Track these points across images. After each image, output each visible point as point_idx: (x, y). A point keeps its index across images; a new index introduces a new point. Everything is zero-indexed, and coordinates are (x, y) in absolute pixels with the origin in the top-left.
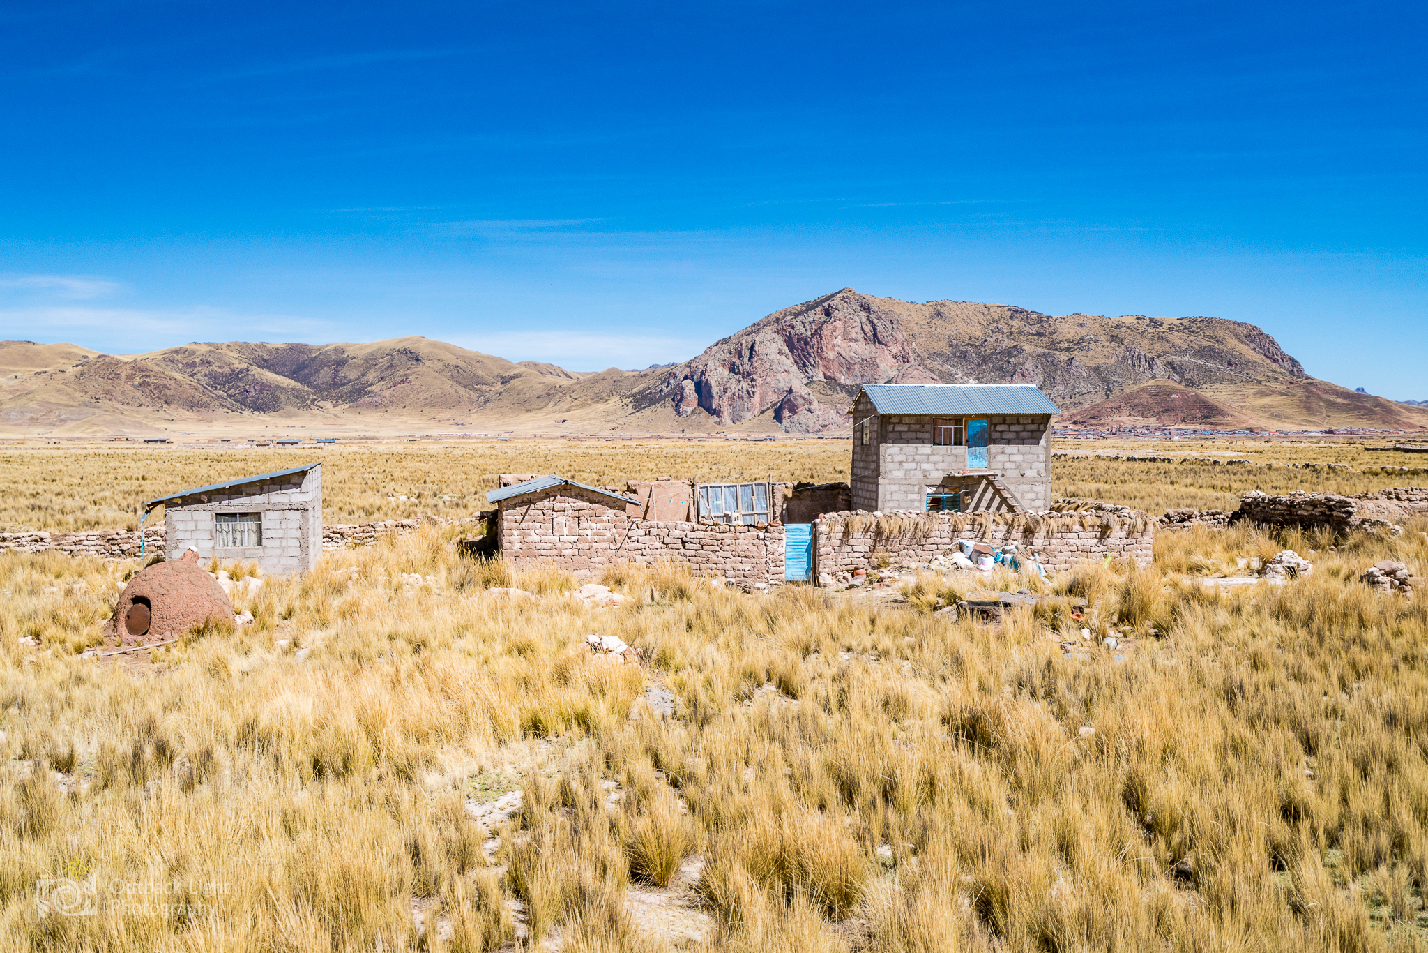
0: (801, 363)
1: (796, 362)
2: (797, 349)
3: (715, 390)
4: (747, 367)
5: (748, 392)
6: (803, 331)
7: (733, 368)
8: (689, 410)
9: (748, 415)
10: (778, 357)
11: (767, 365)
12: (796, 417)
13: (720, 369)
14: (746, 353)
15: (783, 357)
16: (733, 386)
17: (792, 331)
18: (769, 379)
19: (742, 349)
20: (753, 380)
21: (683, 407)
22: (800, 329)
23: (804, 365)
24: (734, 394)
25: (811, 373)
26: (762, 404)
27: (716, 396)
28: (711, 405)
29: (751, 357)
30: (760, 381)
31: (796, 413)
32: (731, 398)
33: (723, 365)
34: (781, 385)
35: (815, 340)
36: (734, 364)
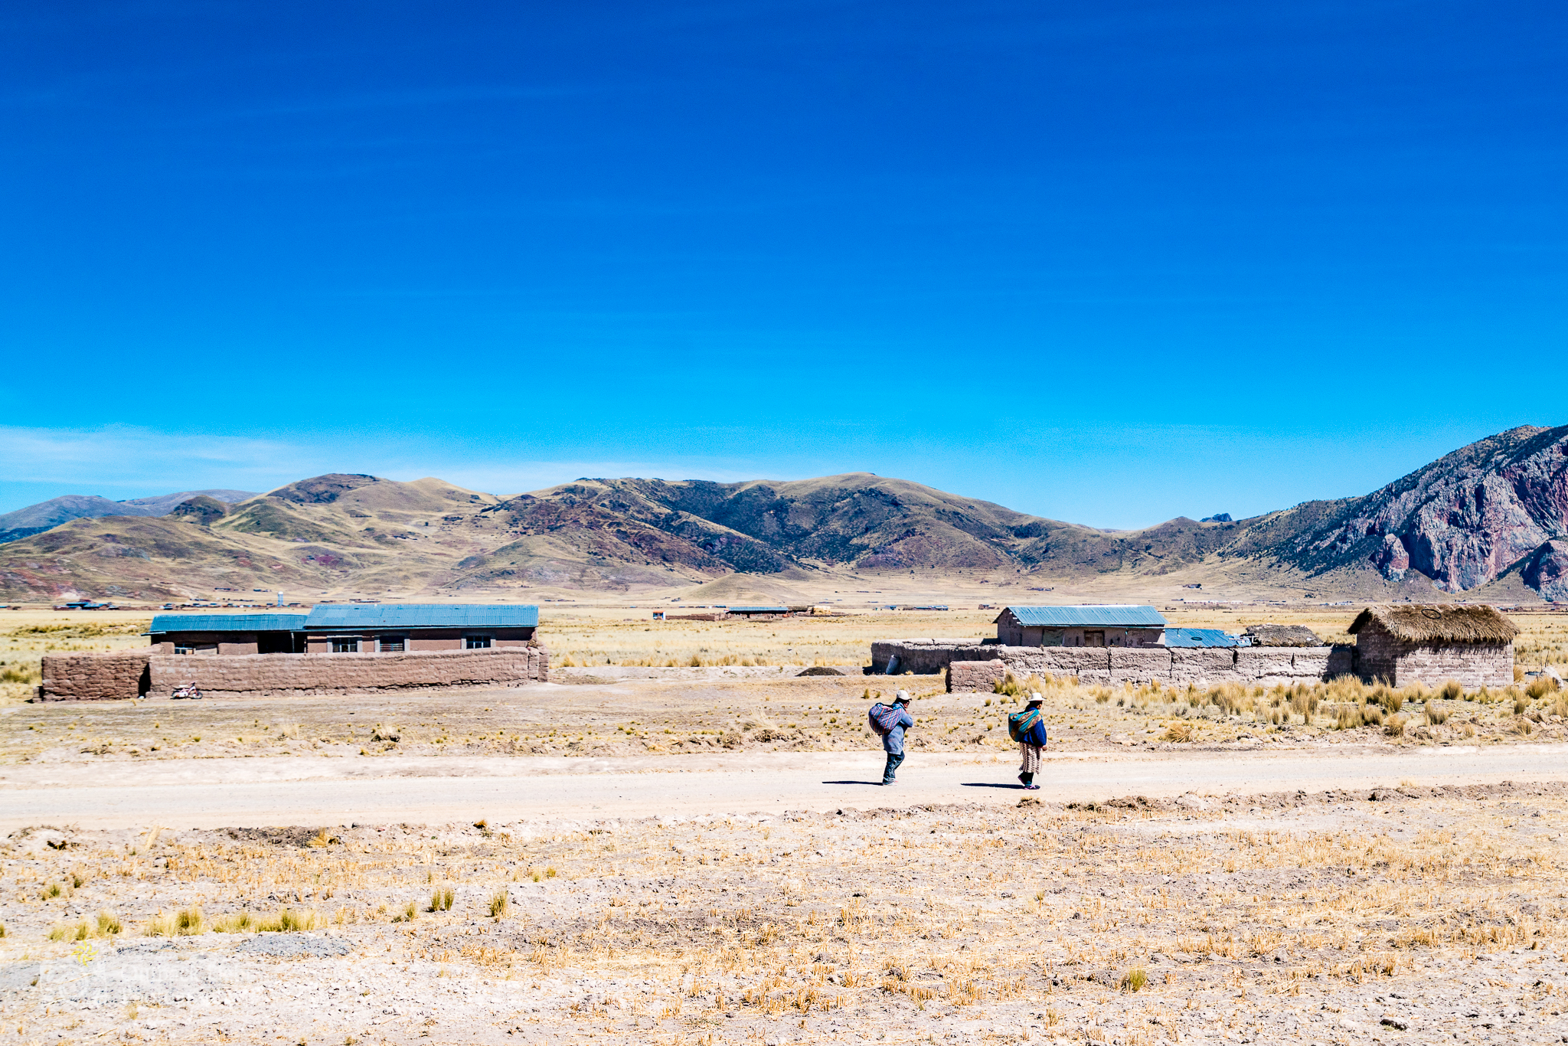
0: (1537, 514)
1: (1529, 512)
2: (1531, 497)
3: (1436, 547)
4: (1476, 519)
5: (1481, 550)
6: (1539, 473)
7: (1453, 520)
8: (1401, 572)
9: (1483, 580)
10: (1511, 506)
11: (1502, 517)
12: (1559, 582)
13: (1436, 520)
14: (1471, 500)
15: (1516, 506)
16: (1458, 541)
17: (1525, 474)
18: (1505, 534)
19: (1465, 496)
20: (1486, 535)
21: (1392, 569)
22: (1533, 471)
23: (1542, 516)
24: (1462, 552)
25: (1553, 527)
26: (1497, 565)
27: (1438, 556)
28: (1431, 566)
29: (1480, 506)
30: (1495, 537)
31: (1558, 576)
32: (1459, 558)
33: (1440, 517)
34: (1519, 541)
35: (1556, 485)
36: (1455, 514)
